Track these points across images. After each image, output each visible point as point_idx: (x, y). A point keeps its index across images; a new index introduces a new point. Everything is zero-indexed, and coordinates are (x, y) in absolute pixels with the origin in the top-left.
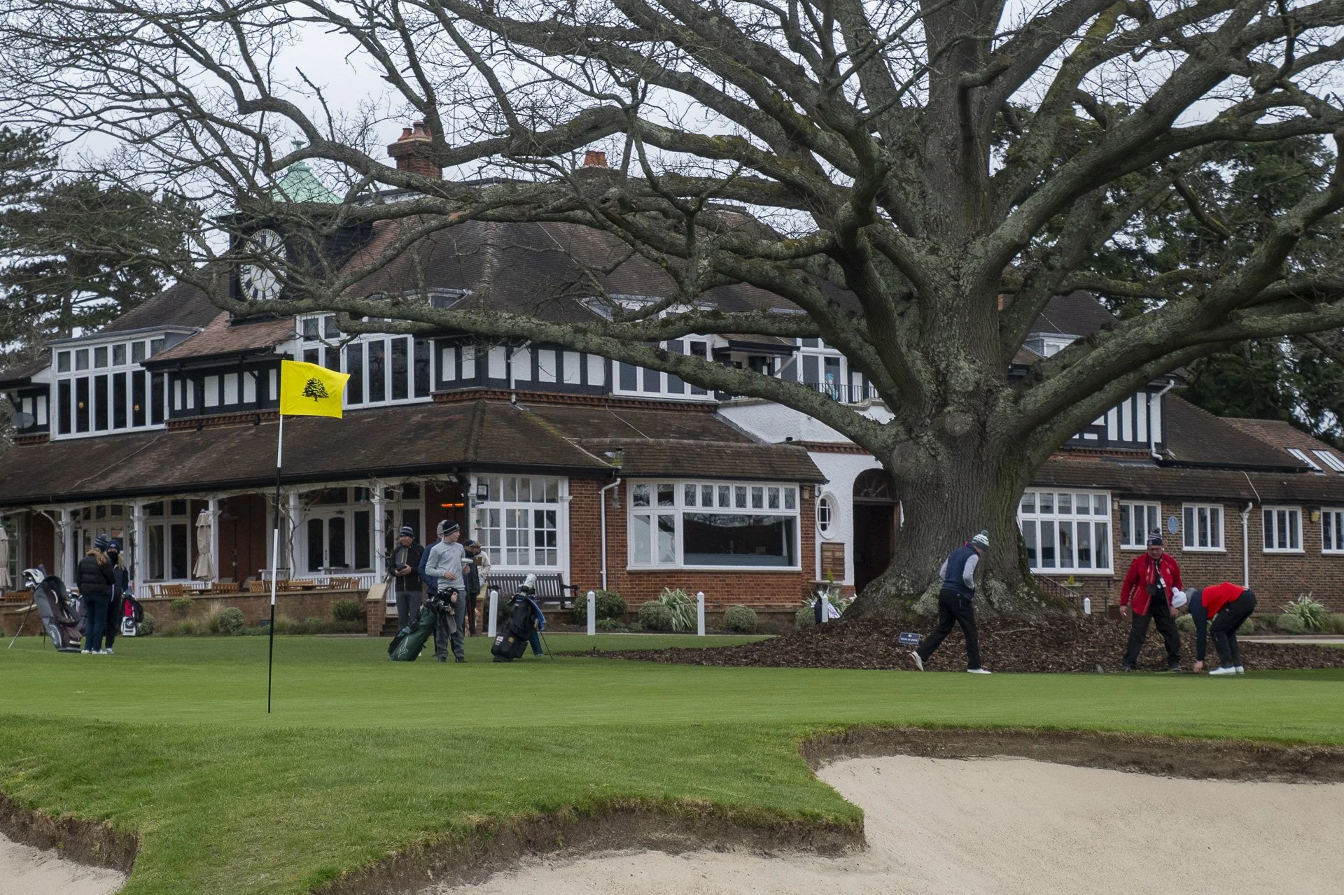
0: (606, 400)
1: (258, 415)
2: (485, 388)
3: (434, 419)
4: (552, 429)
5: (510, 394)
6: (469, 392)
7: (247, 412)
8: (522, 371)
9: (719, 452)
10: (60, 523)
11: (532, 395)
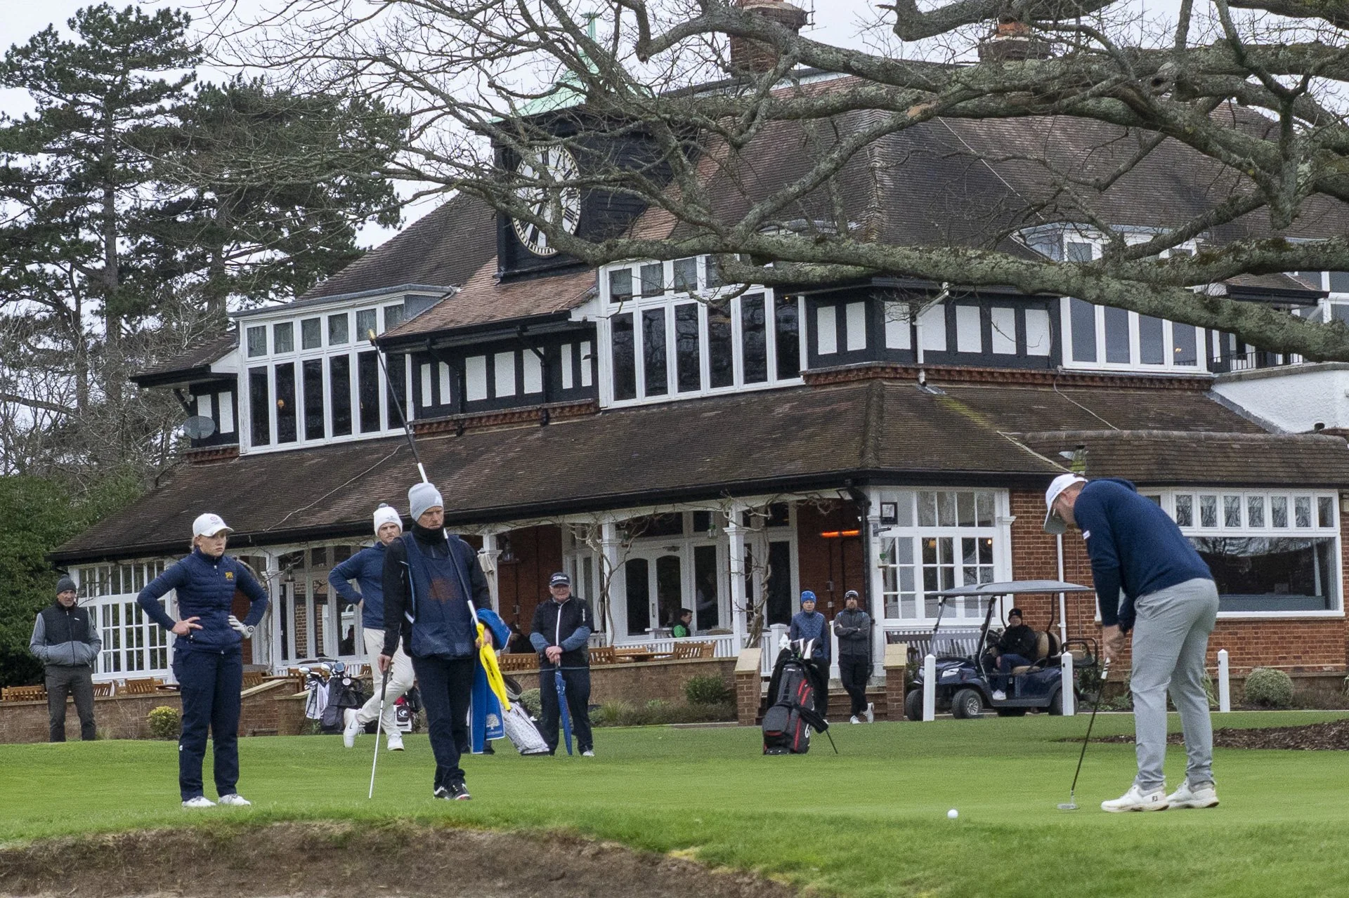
0: (1054, 377)
1: (546, 410)
2: (882, 364)
3: (809, 411)
4: (979, 420)
5: (918, 371)
6: (859, 370)
7: (530, 408)
8: (932, 338)
9: (1223, 447)
10: (263, 573)
11: (949, 372)
